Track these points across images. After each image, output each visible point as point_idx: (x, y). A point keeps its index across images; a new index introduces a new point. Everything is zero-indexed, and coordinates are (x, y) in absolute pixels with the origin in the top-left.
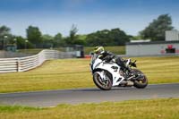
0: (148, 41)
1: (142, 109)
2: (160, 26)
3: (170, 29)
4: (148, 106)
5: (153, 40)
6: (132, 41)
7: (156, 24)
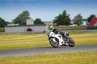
0: (17, 25)
1: (14, 61)
2: (23, 17)
3: (29, 18)
4: (17, 60)
5: (20, 24)
6: (8, 25)
7: (21, 16)
